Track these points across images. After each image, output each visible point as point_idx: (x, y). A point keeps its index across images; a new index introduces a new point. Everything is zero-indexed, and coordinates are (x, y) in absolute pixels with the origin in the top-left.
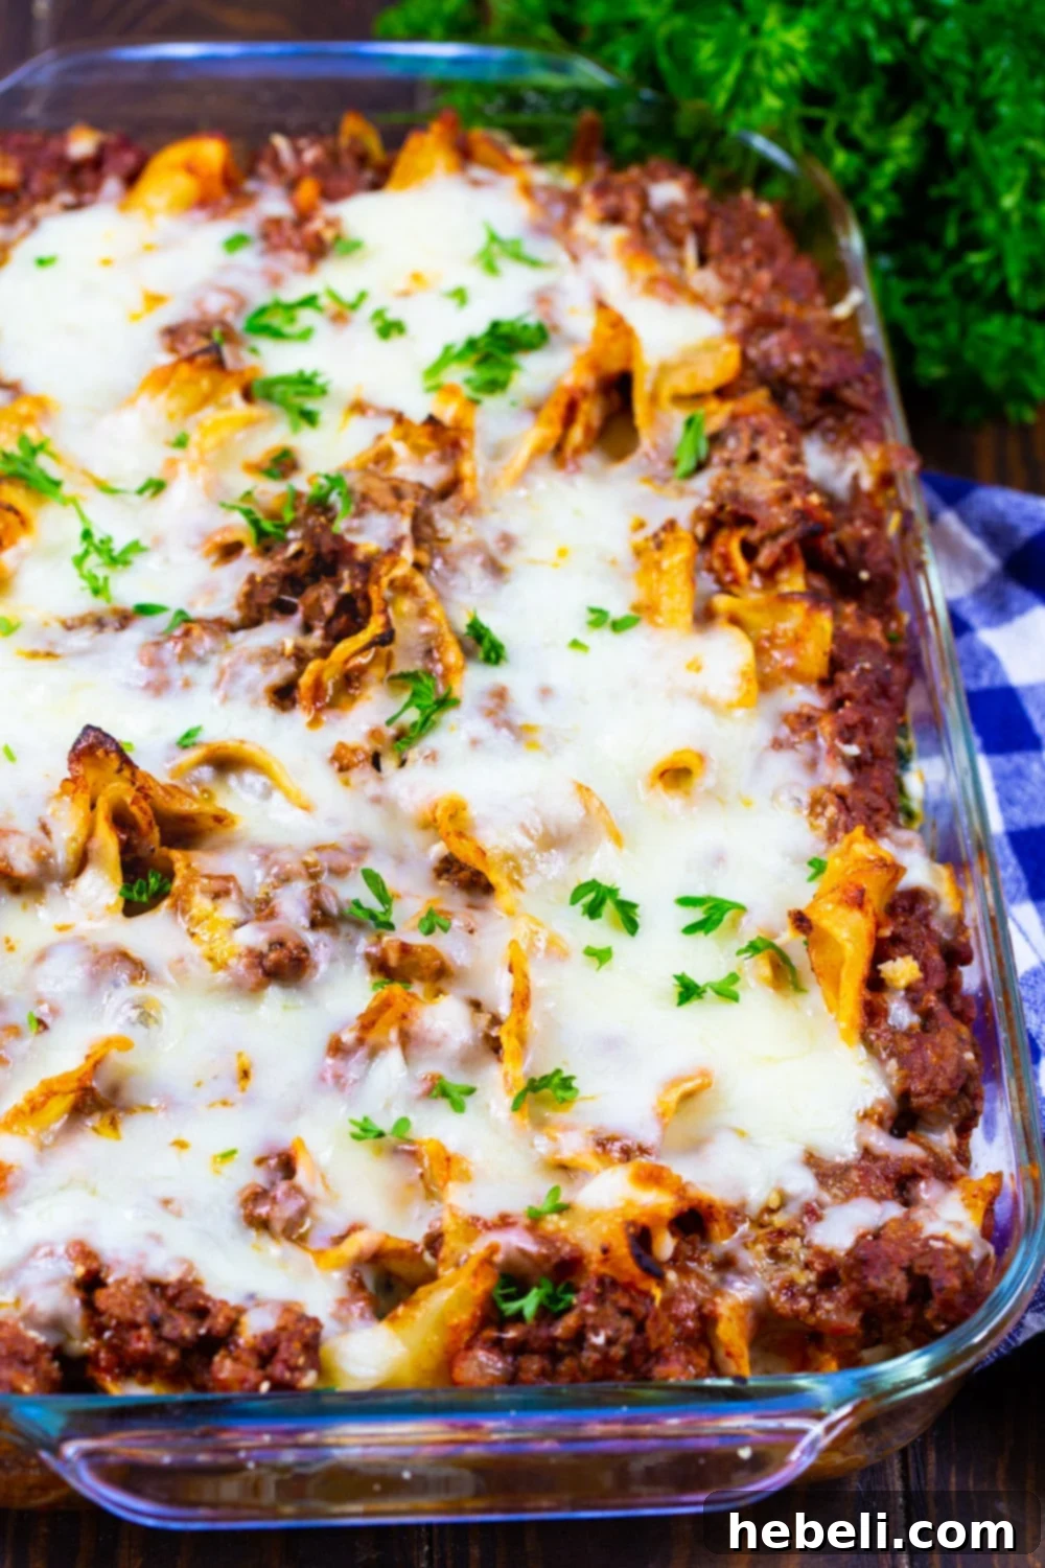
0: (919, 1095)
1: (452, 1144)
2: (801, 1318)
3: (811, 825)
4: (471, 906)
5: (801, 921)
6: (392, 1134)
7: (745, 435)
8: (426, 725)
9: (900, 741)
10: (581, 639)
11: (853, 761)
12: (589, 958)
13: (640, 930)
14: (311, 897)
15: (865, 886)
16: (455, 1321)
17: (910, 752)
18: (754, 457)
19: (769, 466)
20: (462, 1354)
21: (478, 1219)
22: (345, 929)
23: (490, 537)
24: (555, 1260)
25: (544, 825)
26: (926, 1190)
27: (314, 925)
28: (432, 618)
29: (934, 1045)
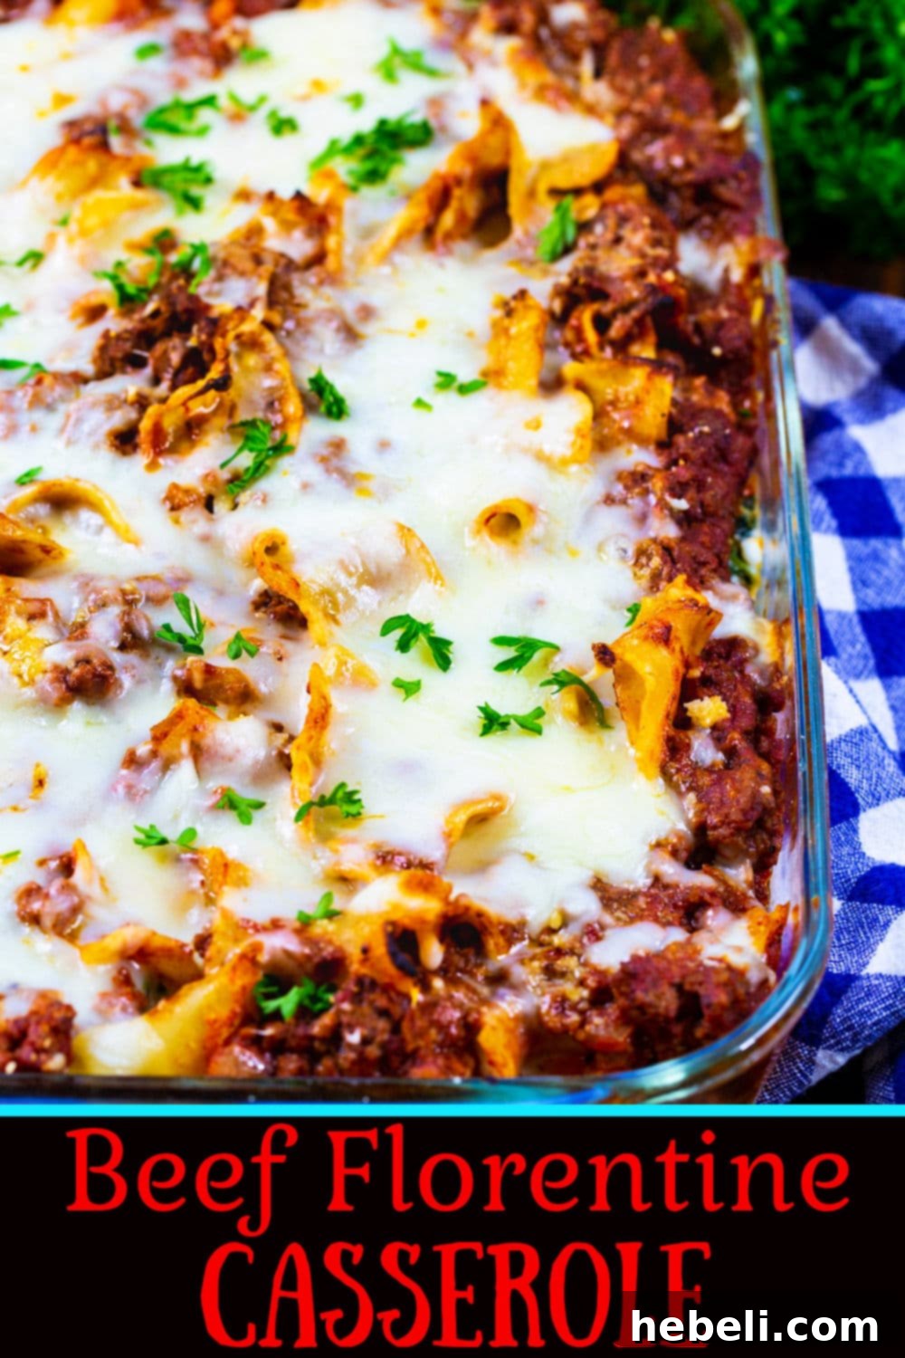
0: (715, 828)
1: (233, 853)
2: (571, 1033)
3: (635, 574)
4: (284, 637)
5: (605, 655)
6: (177, 842)
7: (611, 221)
8: (259, 470)
9: (745, 512)
10: (426, 399)
11: (681, 515)
12: (398, 689)
13: (452, 666)
14: (122, 620)
15: (673, 624)
16: (212, 1016)
17: (753, 521)
18: (618, 240)
19: (629, 247)
20: (220, 1050)
21: (248, 921)
22: (155, 652)
23: (349, 307)
24: (316, 960)
25: (364, 563)
26: (714, 918)
27: (123, 647)
28: (277, 373)
29: (733, 780)
